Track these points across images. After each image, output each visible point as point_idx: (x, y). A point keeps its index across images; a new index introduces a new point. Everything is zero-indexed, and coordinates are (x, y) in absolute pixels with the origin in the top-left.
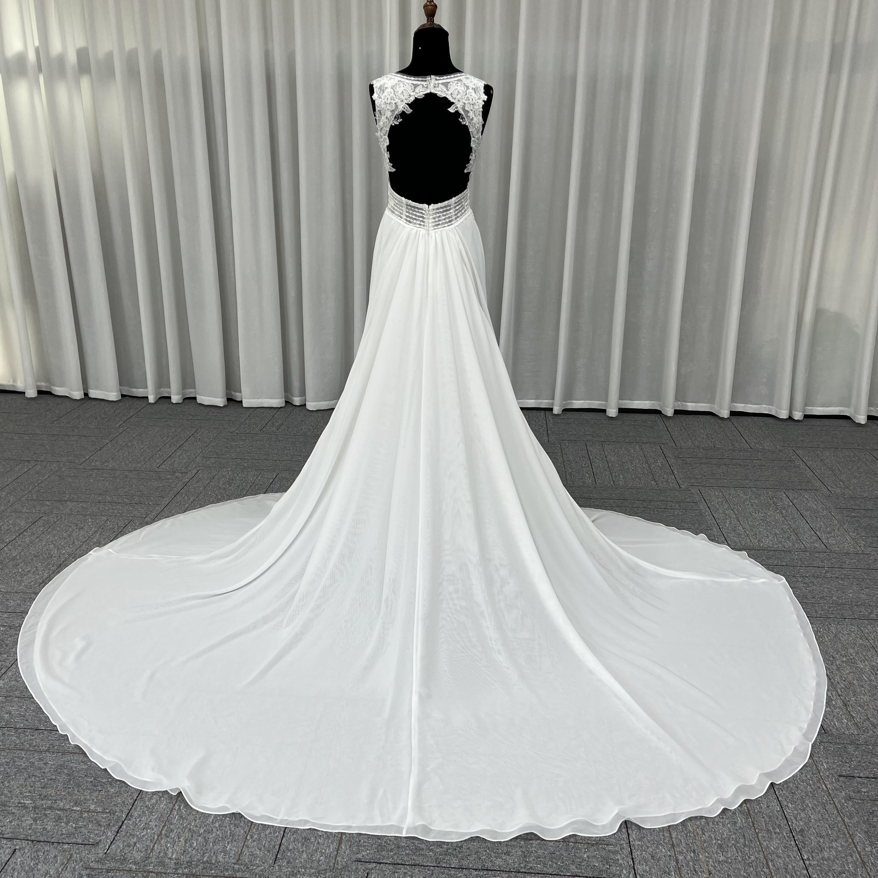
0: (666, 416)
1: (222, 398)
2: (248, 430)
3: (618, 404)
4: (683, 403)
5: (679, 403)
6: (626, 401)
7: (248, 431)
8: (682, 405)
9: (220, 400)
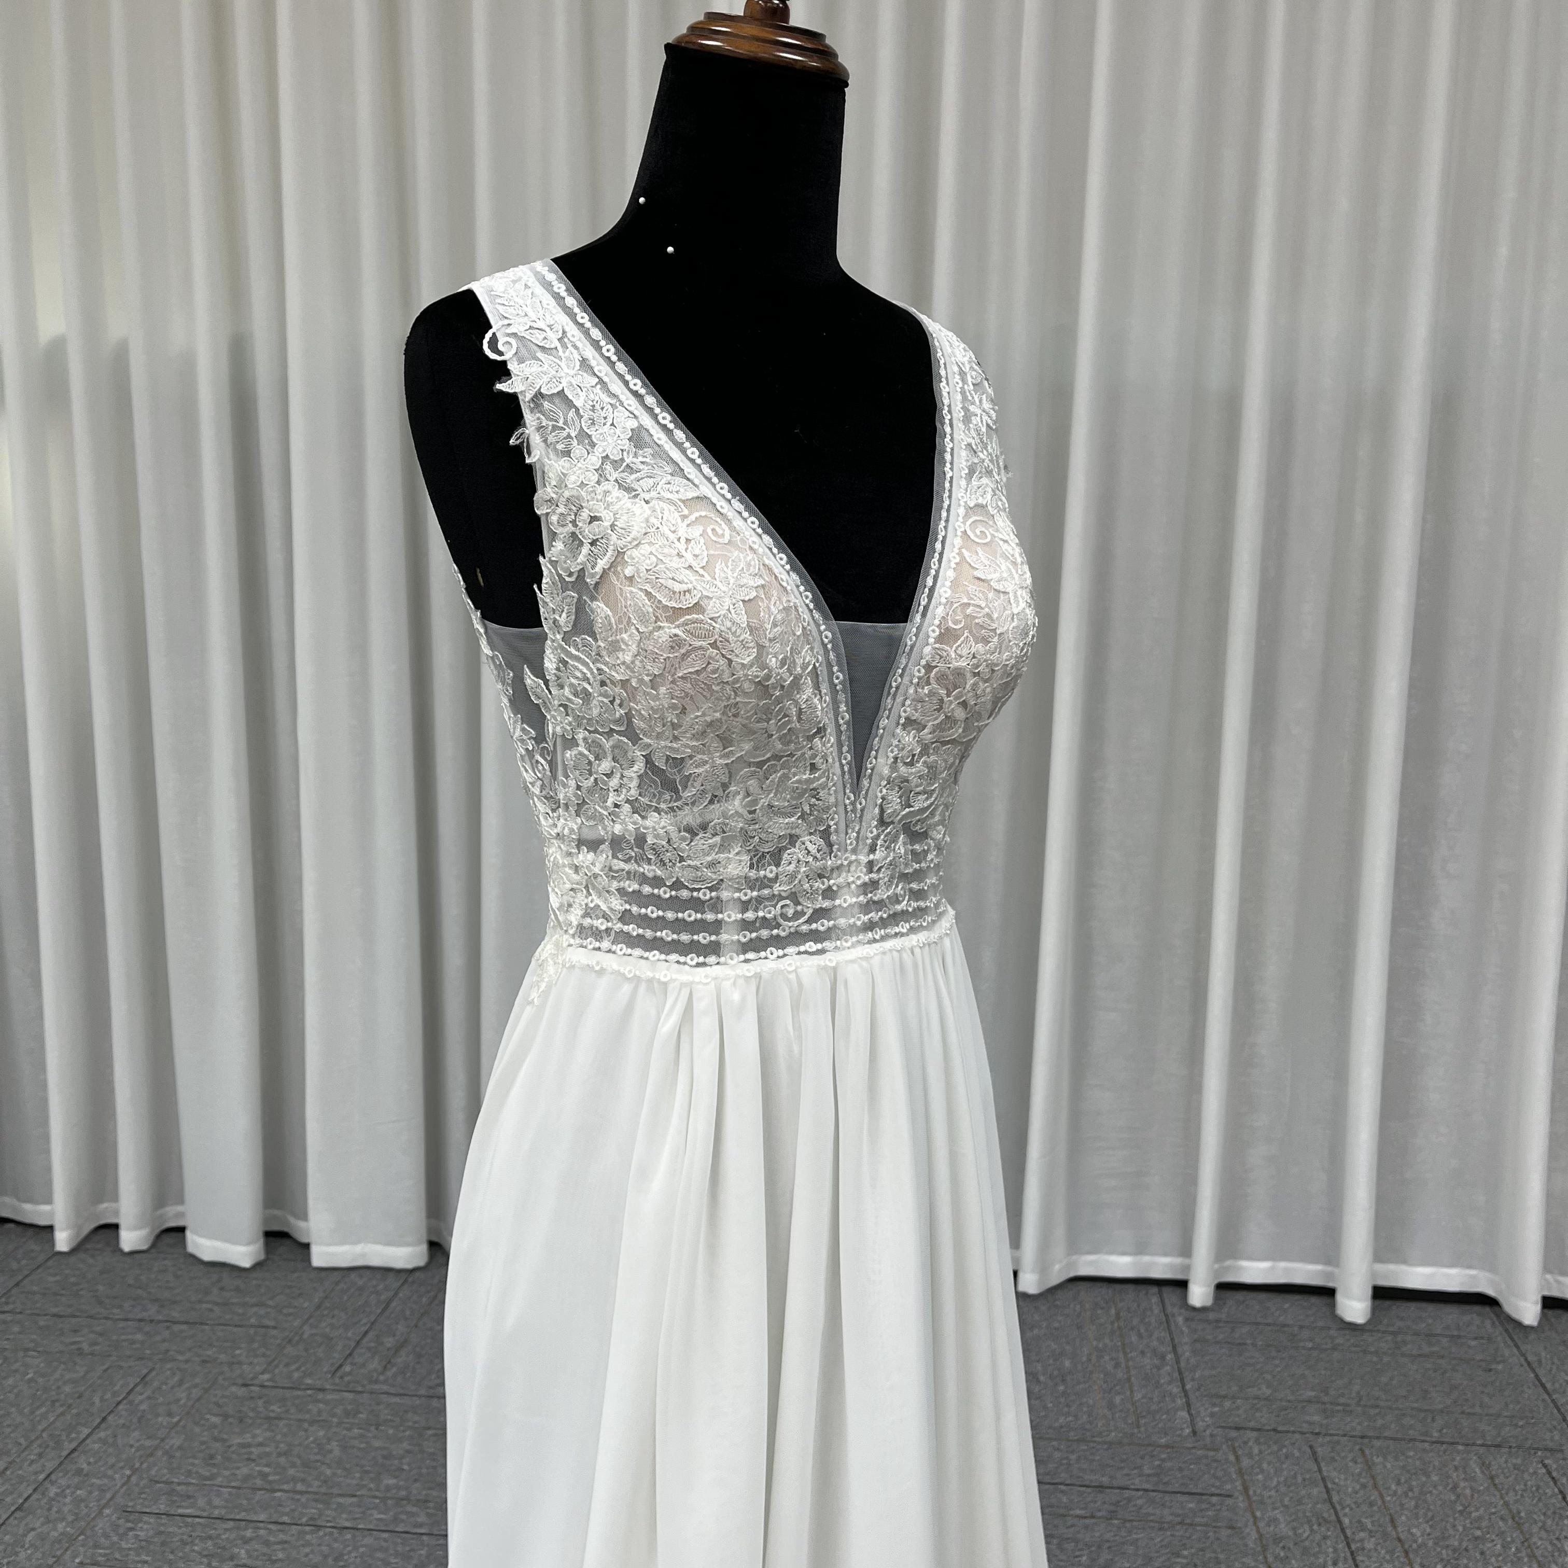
0: (1518, 1324)
1: (248, 1244)
2: (297, 1369)
3: (1374, 1274)
4: (1561, 1279)
5: (1548, 1276)
6: (1392, 1267)
7: (296, 1375)
8: (1558, 1282)
9: (242, 1249)
